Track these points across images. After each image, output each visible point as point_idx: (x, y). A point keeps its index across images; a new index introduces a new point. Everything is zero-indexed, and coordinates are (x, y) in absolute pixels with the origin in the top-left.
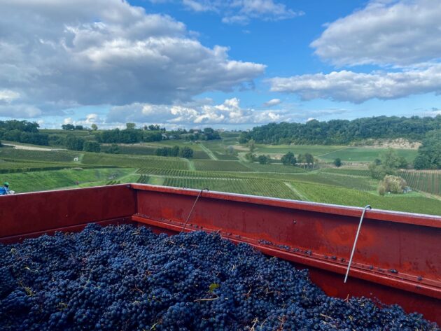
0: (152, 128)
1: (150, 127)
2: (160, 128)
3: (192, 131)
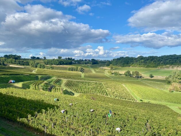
0: (69, 59)
3: (86, 60)
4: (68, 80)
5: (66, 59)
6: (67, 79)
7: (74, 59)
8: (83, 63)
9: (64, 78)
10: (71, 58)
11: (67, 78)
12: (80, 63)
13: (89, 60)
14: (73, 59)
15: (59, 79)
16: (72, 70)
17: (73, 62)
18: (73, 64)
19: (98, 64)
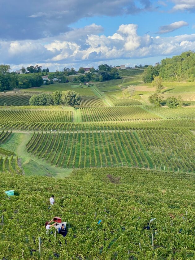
0: (31, 70)
1: (28, 68)
2: (42, 69)
3: (82, 71)
4: (36, 132)
5: (23, 70)
6: (32, 132)
7: (48, 70)
8: (75, 80)
9: (22, 129)
10: (39, 68)
11: (30, 129)
12: (68, 81)
13: (93, 70)
14: (44, 71)
15: (9, 131)
16: (44, 104)
17: (44, 78)
18: (46, 84)
19: (119, 78)
